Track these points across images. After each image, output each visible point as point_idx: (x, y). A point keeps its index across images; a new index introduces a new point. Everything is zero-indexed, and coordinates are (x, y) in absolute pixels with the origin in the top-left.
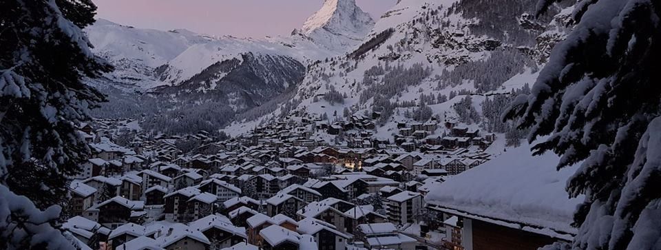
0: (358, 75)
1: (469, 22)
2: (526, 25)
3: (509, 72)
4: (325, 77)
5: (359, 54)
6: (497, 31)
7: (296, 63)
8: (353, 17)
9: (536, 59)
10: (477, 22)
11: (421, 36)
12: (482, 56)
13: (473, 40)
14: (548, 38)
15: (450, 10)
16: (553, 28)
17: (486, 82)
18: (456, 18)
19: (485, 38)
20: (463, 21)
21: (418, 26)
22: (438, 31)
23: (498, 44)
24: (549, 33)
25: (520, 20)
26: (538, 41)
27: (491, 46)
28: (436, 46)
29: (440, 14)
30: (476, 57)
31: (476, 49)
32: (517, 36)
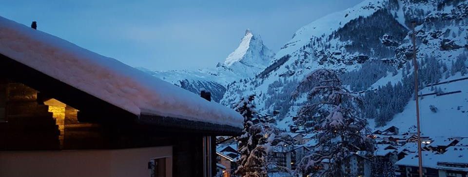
0: (264, 88)
1: (345, 43)
2: (387, 43)
3: (375, 77)
4: (239, 92)
5: (265, 74)
6: (366, 49)
7: (220, 86)
8: (262, 53)
9: (396, 65)
10: (350, 42)
11: (310, 57)
12: (356, 67)
13: (349, 56)
14: (404, 49)
15: (331, 37)
16: (407, 41)
17: (359, 86)
18: (334, 42)
19: (357, 54)
20: (340, 43)
21: (308, 50)
22: (322, 52)
23: (367, 58)
24: (405, 45)
25: (382, 40)
26: (396, 52)
27: (362, 60)
28: (321, 63)
29: (324, 40)
30: (350, 69)
31: (350, 63)
32: (381, 52)
